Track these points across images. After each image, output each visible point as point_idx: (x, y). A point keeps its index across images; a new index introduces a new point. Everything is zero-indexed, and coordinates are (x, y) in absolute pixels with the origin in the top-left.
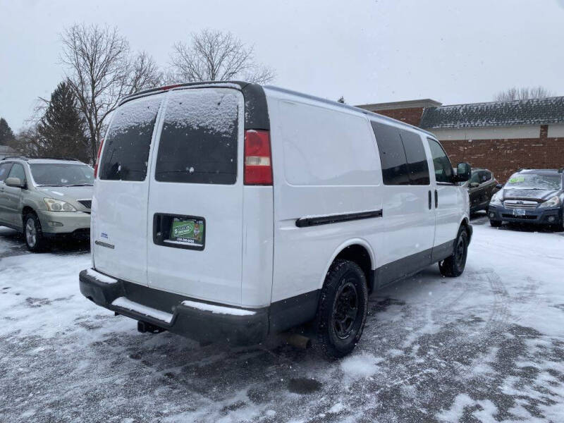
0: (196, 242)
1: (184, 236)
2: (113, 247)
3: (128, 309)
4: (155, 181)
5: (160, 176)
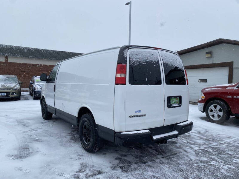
0: (178, 104)
1: (174, 103)
2: (145, 115)
3: (163, 137)
4: (166, 85)
5: (168, 83)
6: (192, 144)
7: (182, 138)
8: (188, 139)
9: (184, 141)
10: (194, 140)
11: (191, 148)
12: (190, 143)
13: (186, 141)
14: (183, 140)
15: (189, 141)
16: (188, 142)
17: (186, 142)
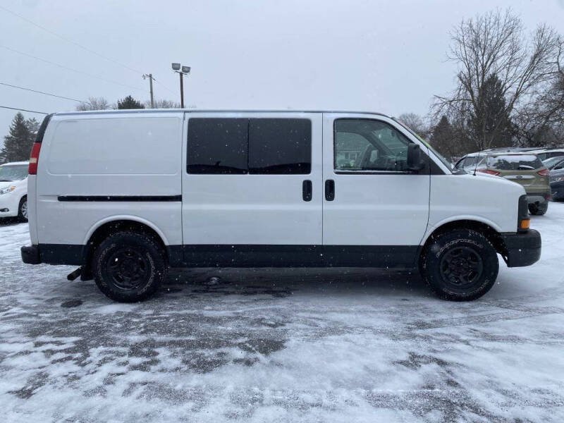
6: (25, 315)
7: (53, 321)
8: (36, 323)
9: (46, 315)
10: (19, 326)
11: (25, 308)
12: (30, 316)
13: (40, 318)
14: (51, 318)
15: (34, 319)
16: (36, 316)
17: (41, 315)
